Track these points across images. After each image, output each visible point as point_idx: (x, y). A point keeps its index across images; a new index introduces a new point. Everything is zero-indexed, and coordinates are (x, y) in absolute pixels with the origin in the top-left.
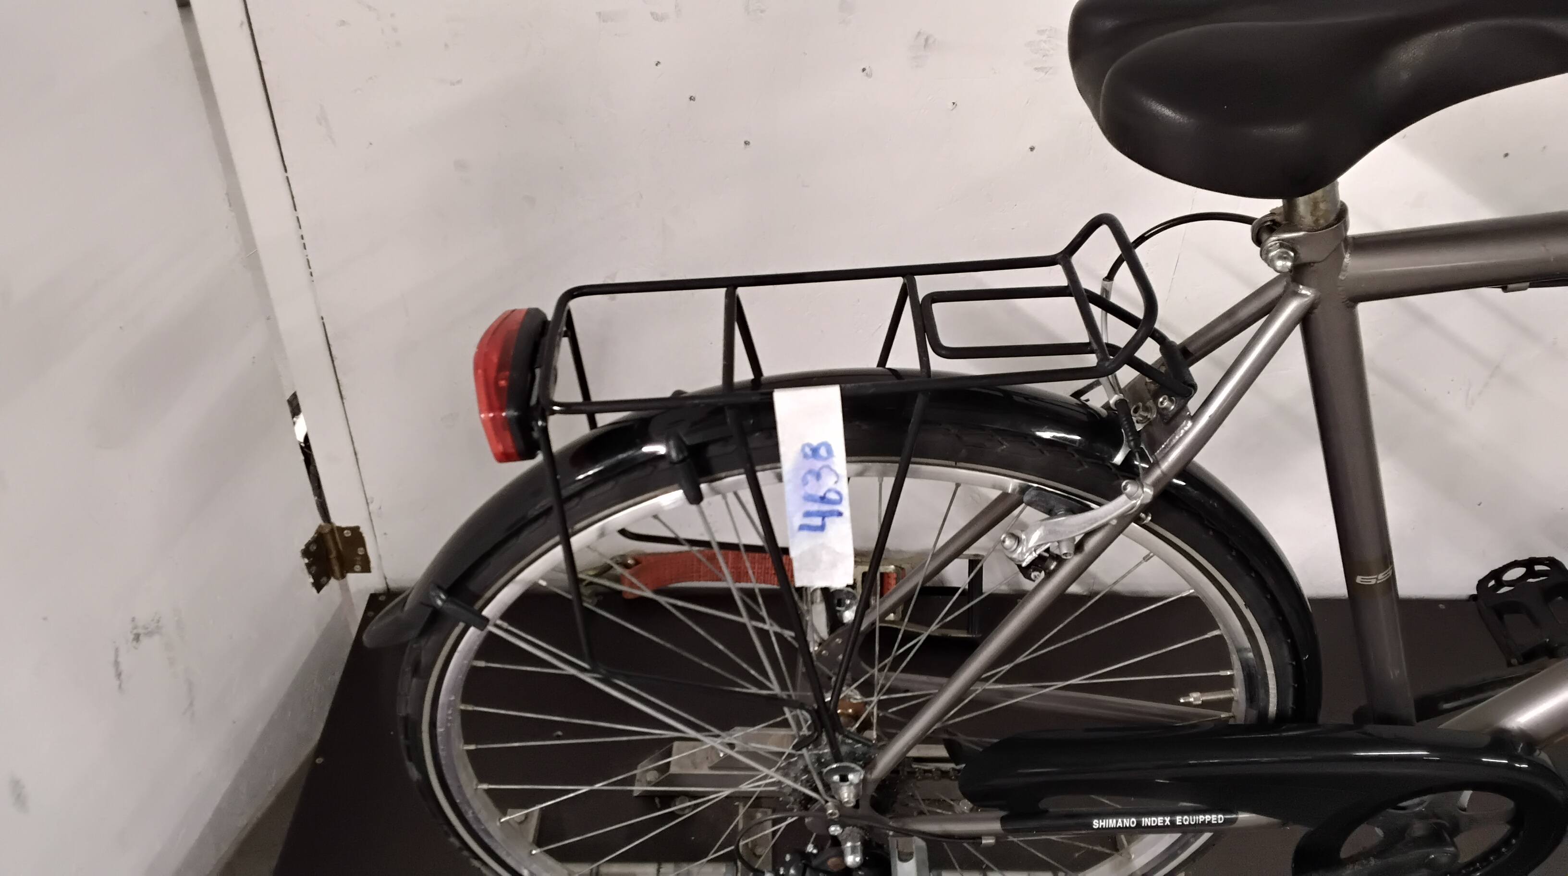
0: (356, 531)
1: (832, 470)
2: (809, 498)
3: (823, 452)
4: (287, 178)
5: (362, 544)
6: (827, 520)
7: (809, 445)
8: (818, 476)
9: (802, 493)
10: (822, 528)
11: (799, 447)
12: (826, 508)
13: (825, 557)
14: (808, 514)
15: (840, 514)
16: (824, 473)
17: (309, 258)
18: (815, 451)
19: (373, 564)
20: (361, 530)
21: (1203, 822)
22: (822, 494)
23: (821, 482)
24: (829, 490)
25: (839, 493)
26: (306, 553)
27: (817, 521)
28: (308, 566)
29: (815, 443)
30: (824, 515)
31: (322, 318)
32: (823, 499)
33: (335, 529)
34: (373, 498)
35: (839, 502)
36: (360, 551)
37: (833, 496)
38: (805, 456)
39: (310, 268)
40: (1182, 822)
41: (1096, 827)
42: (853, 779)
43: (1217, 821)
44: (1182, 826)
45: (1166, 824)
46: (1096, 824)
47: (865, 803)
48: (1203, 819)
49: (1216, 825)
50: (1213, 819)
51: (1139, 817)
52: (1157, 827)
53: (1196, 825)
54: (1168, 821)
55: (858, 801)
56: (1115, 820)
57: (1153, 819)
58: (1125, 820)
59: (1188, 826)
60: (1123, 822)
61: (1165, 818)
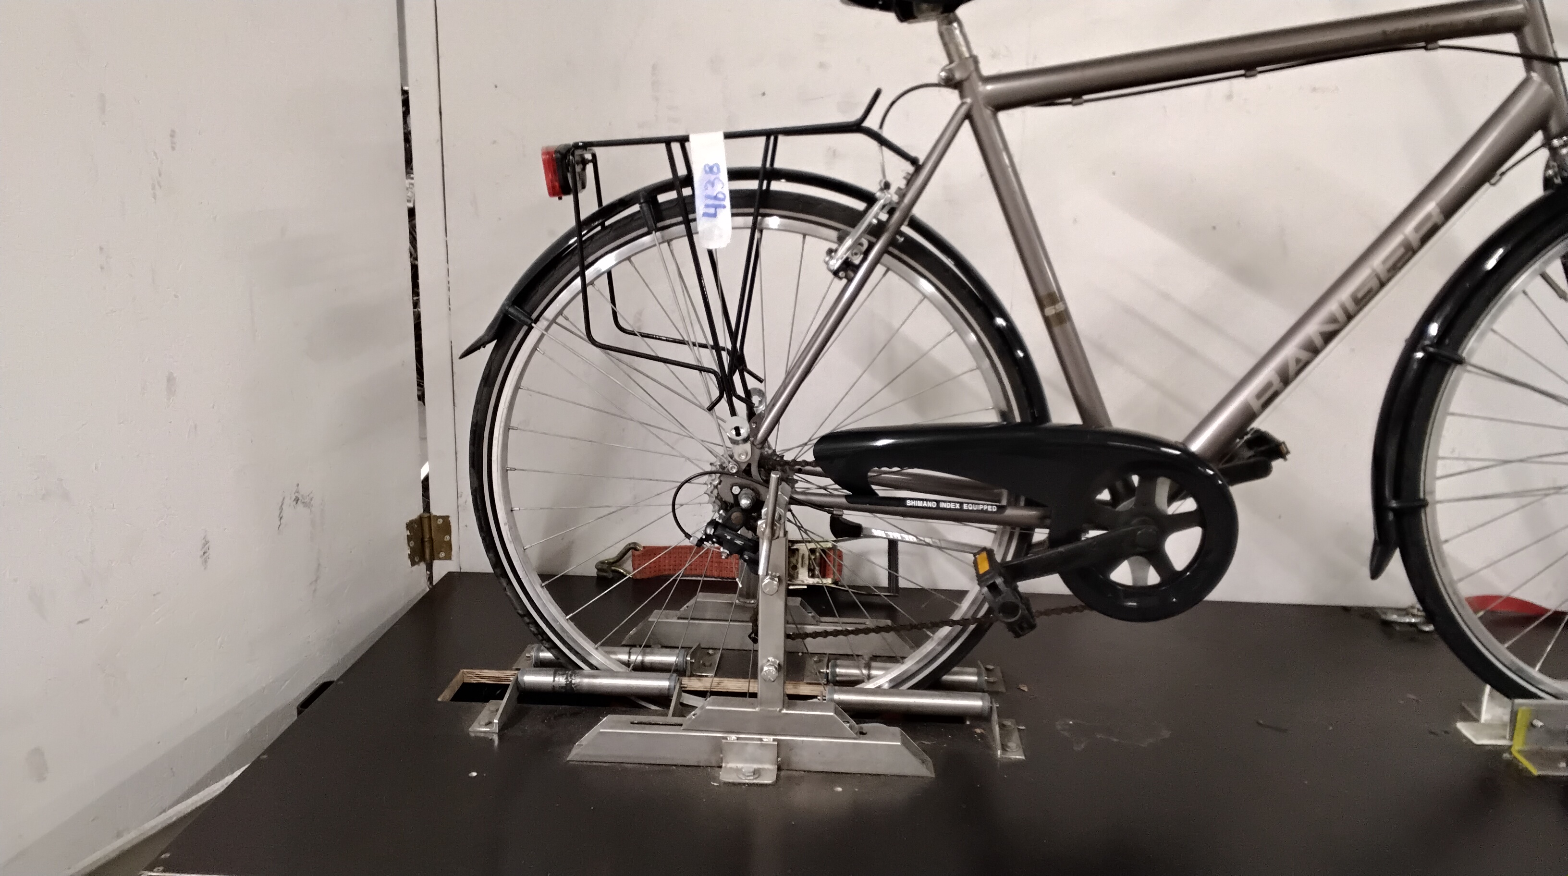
0: (446, 519)
1: (720, 180)
2: (708, 197)
3: (715, 169)
4: (446, 242)
5: (449, 532)
6: (718, 210)
7: (708, 165)
8: (713, 184)
9: (705, 194)
10: (715, 215)
11: (702, 167)
12: (717, 202)
13: (716, 232)
14: (707, 206)
15: (724, 207)
16: (716, 181)
17: (450, 297)
18: (711, 169)
19: (454, 552)
20: (450, 519)
21: (982, 509)
22: (715, 194)
23: (714, 188)
24: (719, 193)
25: (724, 194)
26: (409, 526)
27: (712, 211)
28: (409, 538)
29: (711, 164)
30: (716, 207)
31: (451, 342)
32: (716, 198)
33: (432, 516)
34: (462, 493)
35: (724, 199)
36: (447, 538)
37: (721, 196)
38: (706, 172)
39: (450, 304)
40: (968, 507)
41: (909, 505)
42: (743, 433)
43: (992, 509)
44: (968, 510)
45: (956, 508)
46: (909, 503)
47: (754, 470)
48: (982, 508)
49: (992, 512)
50: (989, 508)
51: (938, 502)
52: (950, 509)
53: (978, 511)
54: (958, 506)
55: (749, 465)
56: (922, 502)
57: (948, 503)
58: (928, 502)
59: (972, 511)
60: (927, 504)
61: (957, 504)
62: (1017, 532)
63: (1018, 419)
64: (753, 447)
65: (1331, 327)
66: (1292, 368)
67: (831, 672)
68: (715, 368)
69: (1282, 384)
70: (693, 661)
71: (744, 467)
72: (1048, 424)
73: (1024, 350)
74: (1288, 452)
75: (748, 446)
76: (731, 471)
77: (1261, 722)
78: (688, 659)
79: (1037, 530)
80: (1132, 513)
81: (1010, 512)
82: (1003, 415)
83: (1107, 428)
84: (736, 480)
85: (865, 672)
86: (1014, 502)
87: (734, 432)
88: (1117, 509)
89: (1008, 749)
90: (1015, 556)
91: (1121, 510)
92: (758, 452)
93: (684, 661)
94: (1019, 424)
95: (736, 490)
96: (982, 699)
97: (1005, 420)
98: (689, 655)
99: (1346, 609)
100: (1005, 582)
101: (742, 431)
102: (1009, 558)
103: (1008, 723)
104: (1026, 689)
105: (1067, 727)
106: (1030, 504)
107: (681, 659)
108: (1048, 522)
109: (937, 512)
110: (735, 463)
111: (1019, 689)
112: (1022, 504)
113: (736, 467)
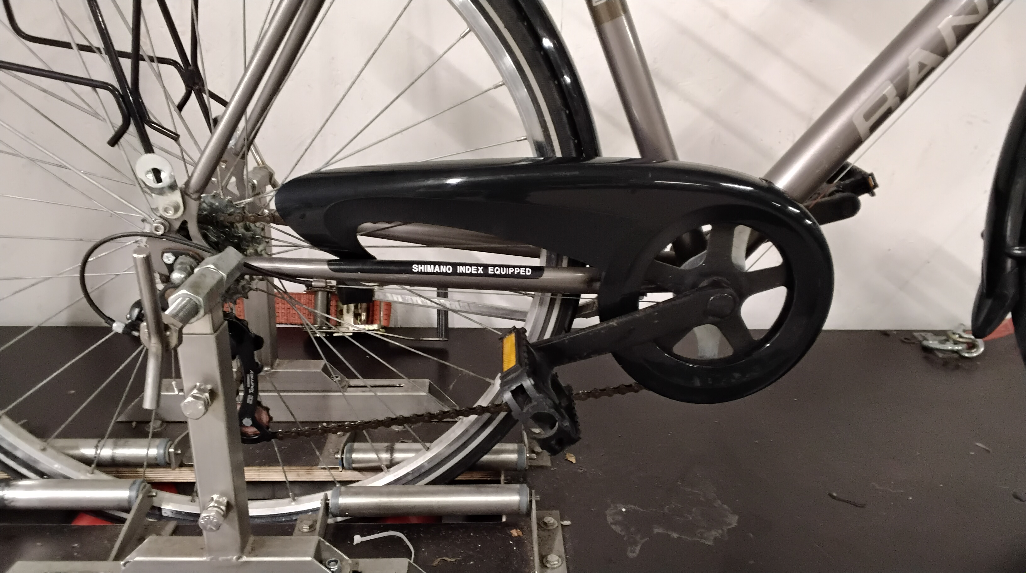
21: (513, 273)
40: (494, 271)
41: (416, 271)
42: (165, 178)
43: (525, 272)
44: (495, 275)
45: (479, 272)
46: (415, 268)
47: (193, 229)
48: (513, 271)
49: (526, 277)
50: (521, 271)
51: (455, 265)
52: (471, 274)
53: (506, 276)
54: (481, 270)
55: (184, 223)
56: (432, 266)
57: (467, 267)
58: (442, 266)
59: (500, 276)
60: (440, 268)
61: (479, 267)
62: (559, 298)
63: (559, 154)
64: (186, 197)
65: (969, 20)
66: (913, 77)
67: (346, 458)
68: (114, 82)
69: (898, 98)
70: (179, 452)
71: (177, 225)
72: (597, 160)
73: (554, 35)
74: (876, 186)
75: (177, 197)
76: (157, 233)
77: (835, 494)
78: (172, 450)
79: (583, 296)
80: (702, 273)
81: (549, 276)
82: (539, 147)
83: (671, 162)
84: (165, 243)
85: (385, 456)
86: (553, 263)
87: (151, 176)
88: (682, 267)
89: (548, 565)
90: (554, 333)
91: (687, 268)
92: (193, 205)
93: (165, 452)
94: (559, 160)
95: (169, 258)
96: (519, 493)
97: (541, 156)
98: (173, 446)
99: (885, 333)
100: (535, 386)
101: (163, 176)
102: (547, 336)
103: (550, 520)
104: (573, 460)
105: (620, 518)
106: (574, 264)
107: (162, 451)
108: (597, 285)
109: (455, 279)
110: (162, 221)
111: (567, 460)
112: (565, 263)
113: (162, 227)
